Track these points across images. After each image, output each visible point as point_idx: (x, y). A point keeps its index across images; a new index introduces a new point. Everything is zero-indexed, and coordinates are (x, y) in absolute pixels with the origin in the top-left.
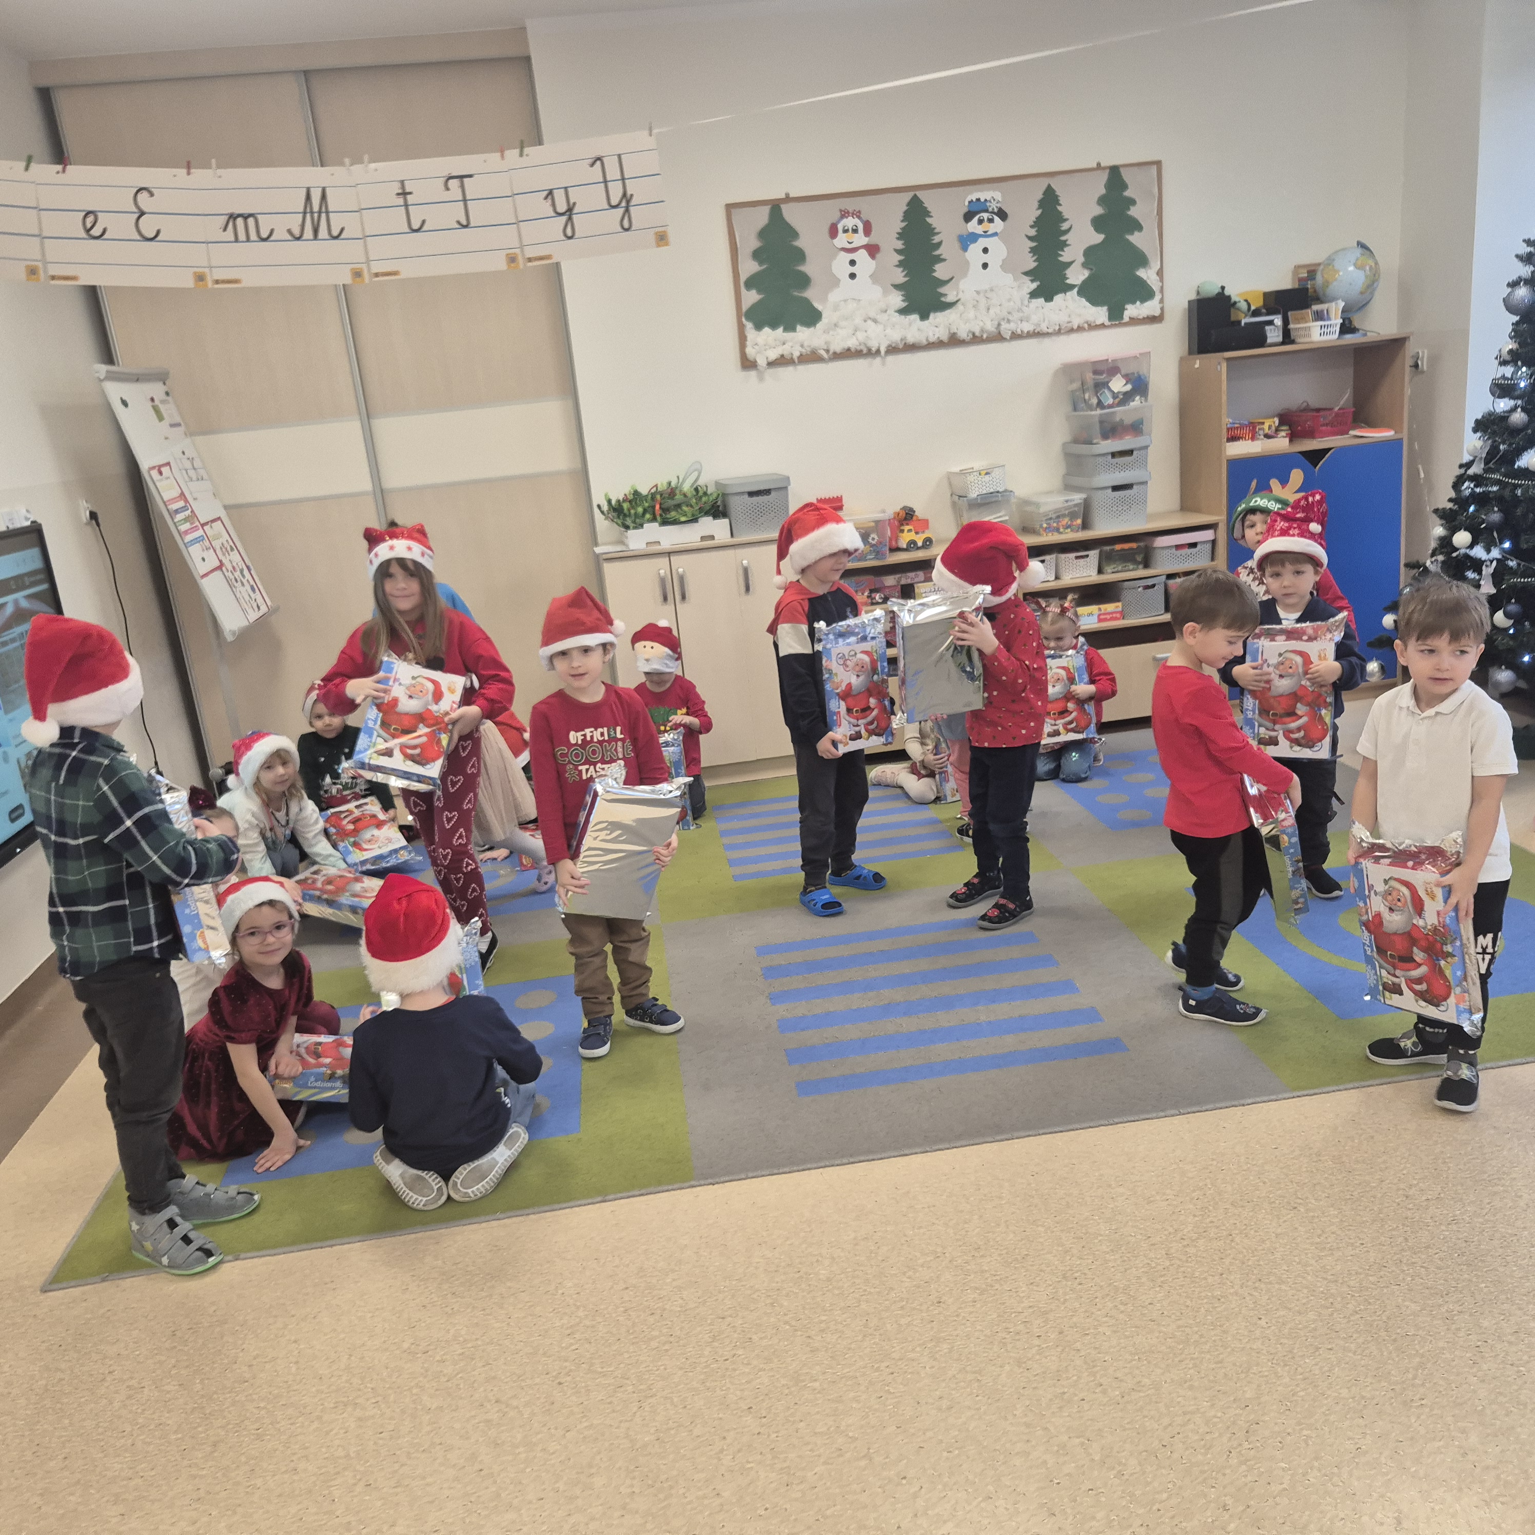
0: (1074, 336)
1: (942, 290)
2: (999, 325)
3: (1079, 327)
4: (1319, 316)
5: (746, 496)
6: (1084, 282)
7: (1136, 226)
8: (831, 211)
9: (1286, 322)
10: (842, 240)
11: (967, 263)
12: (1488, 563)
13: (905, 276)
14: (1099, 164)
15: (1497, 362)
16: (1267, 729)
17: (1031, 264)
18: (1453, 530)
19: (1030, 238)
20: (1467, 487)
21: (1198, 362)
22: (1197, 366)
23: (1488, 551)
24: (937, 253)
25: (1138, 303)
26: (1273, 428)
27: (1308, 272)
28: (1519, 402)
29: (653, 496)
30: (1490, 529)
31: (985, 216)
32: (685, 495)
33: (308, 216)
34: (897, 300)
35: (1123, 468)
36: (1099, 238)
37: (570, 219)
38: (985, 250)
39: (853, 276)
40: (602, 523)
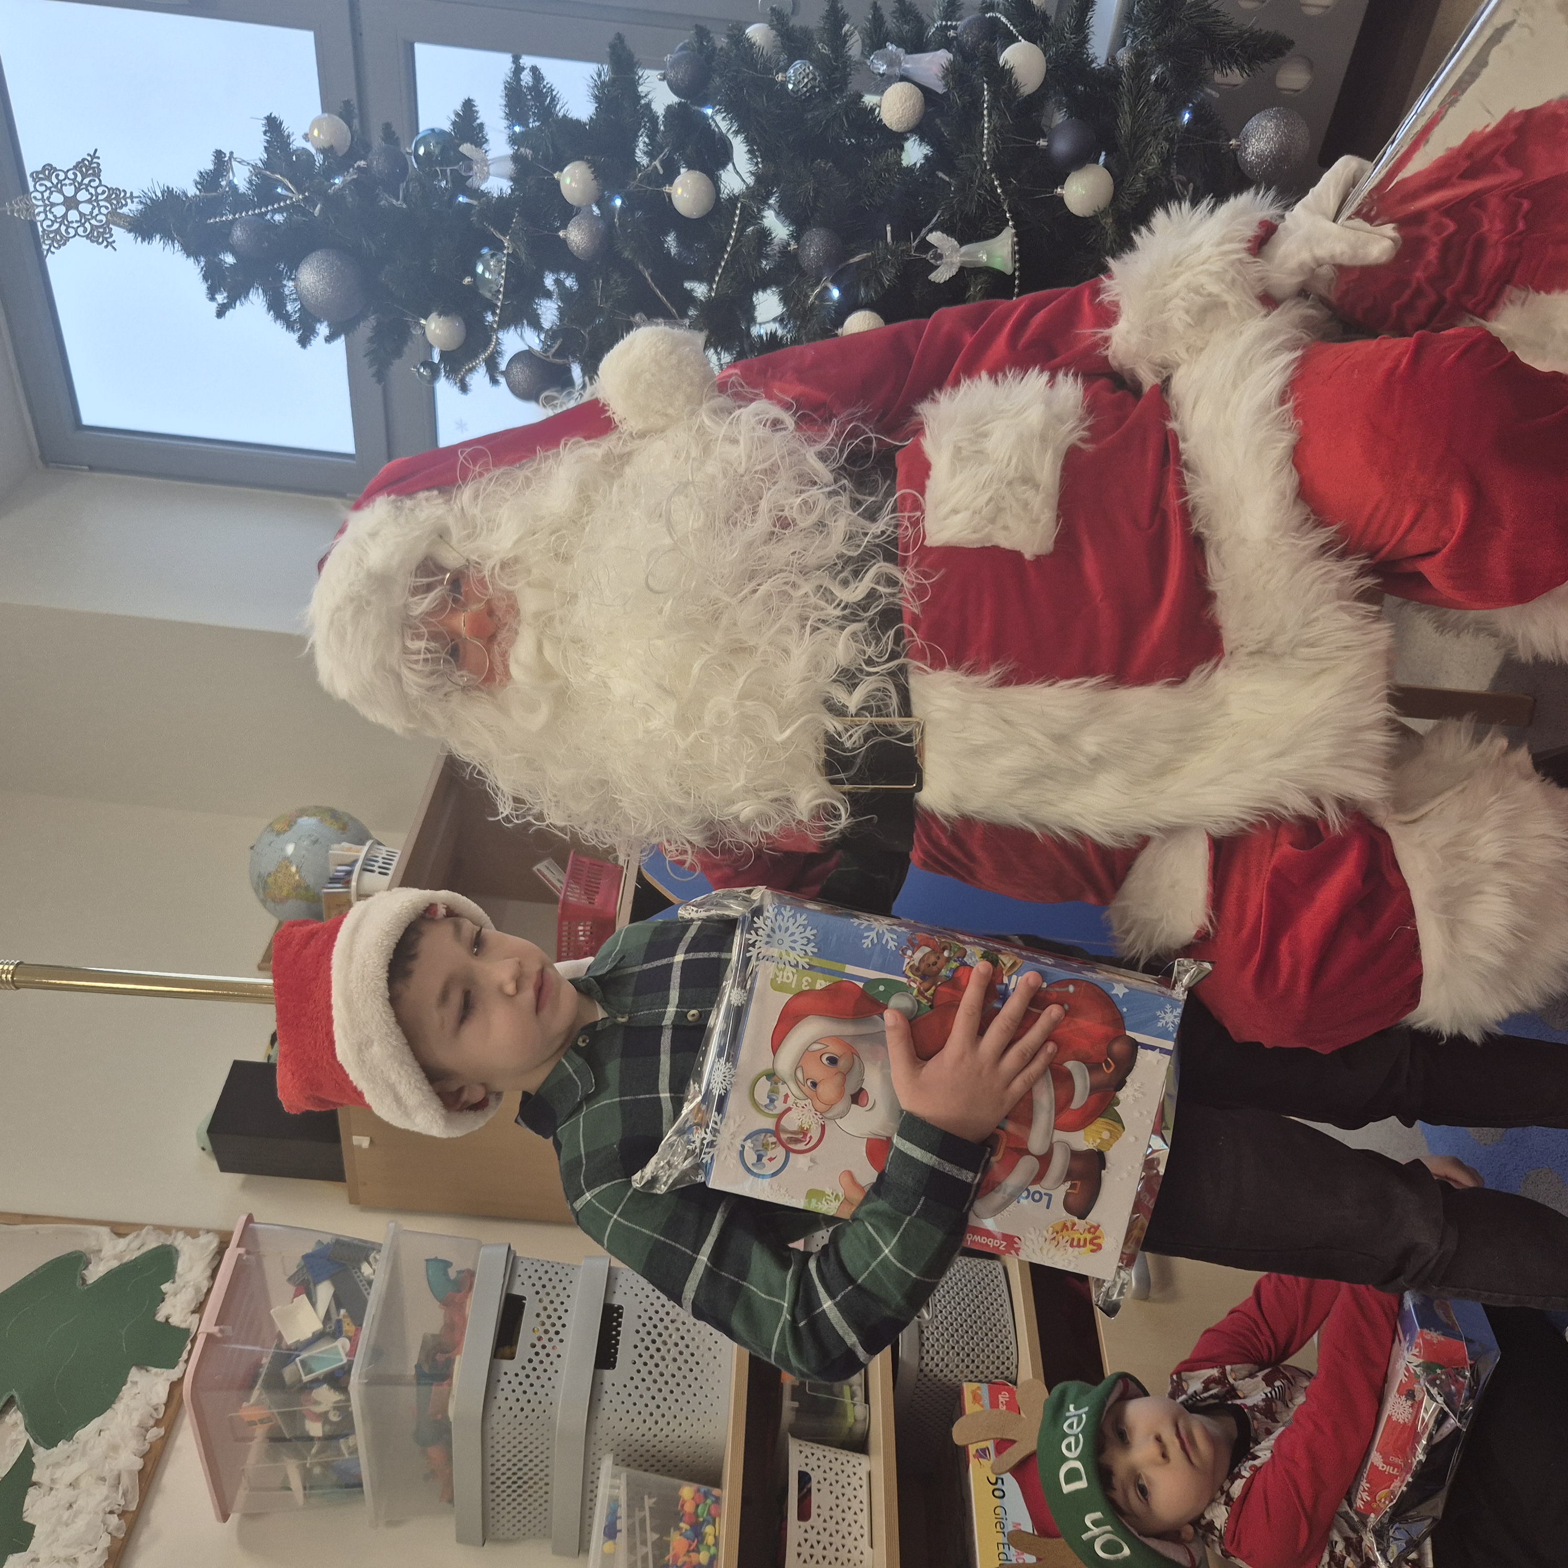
25: (169, 1286)
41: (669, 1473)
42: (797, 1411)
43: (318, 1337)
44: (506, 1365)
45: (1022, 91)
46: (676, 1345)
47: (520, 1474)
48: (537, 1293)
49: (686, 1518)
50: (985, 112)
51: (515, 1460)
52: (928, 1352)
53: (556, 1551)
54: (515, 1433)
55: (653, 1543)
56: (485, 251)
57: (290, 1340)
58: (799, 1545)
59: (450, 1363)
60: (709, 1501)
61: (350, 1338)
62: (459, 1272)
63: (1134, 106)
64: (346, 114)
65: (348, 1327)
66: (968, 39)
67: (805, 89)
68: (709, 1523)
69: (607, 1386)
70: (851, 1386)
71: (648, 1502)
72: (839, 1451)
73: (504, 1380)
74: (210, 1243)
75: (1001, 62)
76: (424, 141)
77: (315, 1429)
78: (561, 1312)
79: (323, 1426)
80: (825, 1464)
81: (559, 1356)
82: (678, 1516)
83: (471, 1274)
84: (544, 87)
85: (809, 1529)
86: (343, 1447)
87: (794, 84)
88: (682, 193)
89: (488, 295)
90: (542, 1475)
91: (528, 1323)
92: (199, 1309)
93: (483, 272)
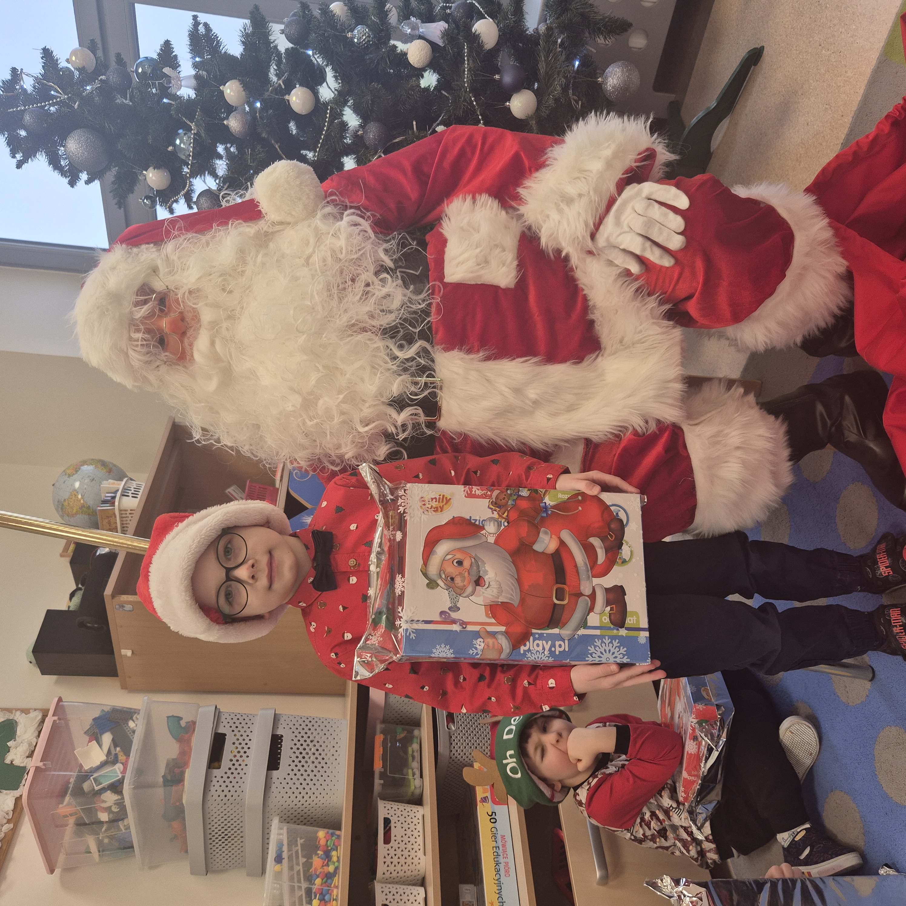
35: (241, 749)
41: (311, 825)
42: (383, 785)
43: (103, 764)
44: (215, 772)
45: (486, 47)
46: (314, 754)
47: (226, 832)
48: (233, 731)
49: (321, 848)
50: (466, 58)
51: (222, 825)
52: (454, 747)
53: (248, 875)
54: (222, 810)
55: (303, 864)
56: (180, 131)
57: (86, 767)
58: (385, 857)
59: (183, 773)
60: (334, 838)
61: (122, 763)
62: (187, 723)
63: (547, 57)
64: (92, 47)
65: (122, 757)
66: (458, 14)
67: (364, 42)
68: (334, 850)
69: (274, 779)
70: (413, 770)
71: (300, 841)
72: (406, 805)
73: (215, 780)
74: (36, 716)
75: (473, 30)
76: (141, 64)
77: (104, 817)
78: (247, 741)
79: (109, 815)
80: (399, 813)
81: (246, 765)
82: (317, 848)
83: (194, 723)
84: (212, 35)
85: (390, 849)
86: (122, 827)
87: (357, 39)
88: (296, 100)
89: (183, 157)
90: (239, 832)
91: (228, 747)
92: (31, 755)
93: (180, 143)
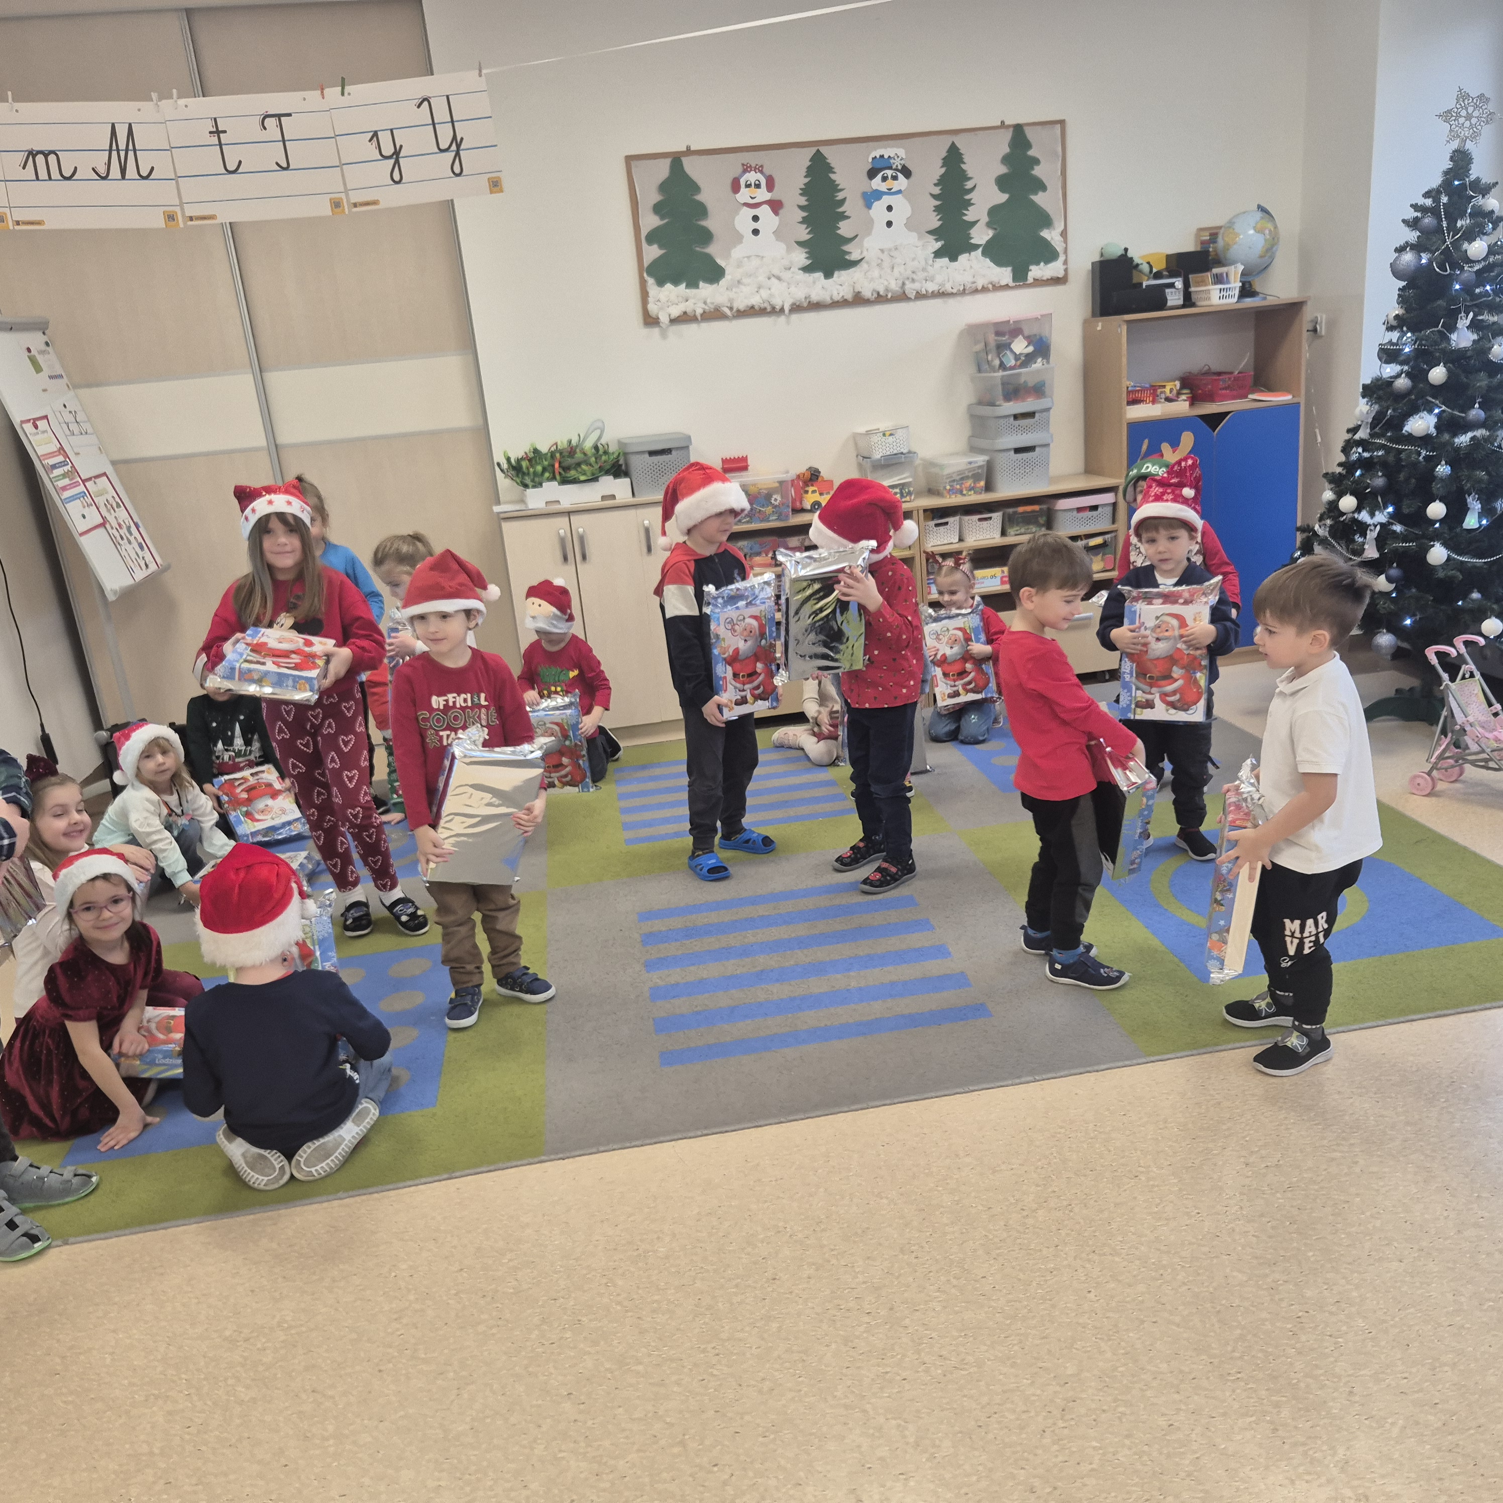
0: (979, 297)
1: (846, 248)
2: (904, 284)
3: (983, 287)
4: (1218, 279)
5: (647, 455)
6: (988, 242)
7: (1040, 186)
8: (731, 165)
9: (1187, 285)
10: (744, 195)
11: (871, 221)
12: (1372, 528)
13: (809, 233)
14: (1003, 122)
15: (1384, 327)
16: (1144, 692)
17: (934, 222)
18: (1340, 495)
19: (934, 196)
20: (1357, 453)
21: (1100, 324)
22: (1099, 328)
23: (1372, 515)
24: (840, 210)
25: (1042, 264)
26: (1175, 392)
27: (1211, 235)
28: (1406, 368)
29: (553, 455)
30: (1374, 494)
31: (889, 173)
32: (585, 454)
33: (114, 154)
34: (800, 257)
35: (1026, 430)
36: (1003, 197)
37: (397, 162)
38: (890, 208)
39: (756, 232)
40: (504, 483)
41: (988, 476)
42: (1011, 515)
43: (1014, 354)
44: (1012, 420)
46: (1025, 472)
49: (975, 485)
54: (994, 427)
55: (967, 476)
60: (981, 492)
61: (1016, 364)
68: (974, 493)
69: (1009, 453)
70: (1021, 529)
71: (979, 472)
72: (1000, 528)
73: (1007, 420)
78: (1032, 431)
80: (996, 524)
81: (1016, 435)
85: (977, 522)
90: (986, 436)
91: (1027, 422)
